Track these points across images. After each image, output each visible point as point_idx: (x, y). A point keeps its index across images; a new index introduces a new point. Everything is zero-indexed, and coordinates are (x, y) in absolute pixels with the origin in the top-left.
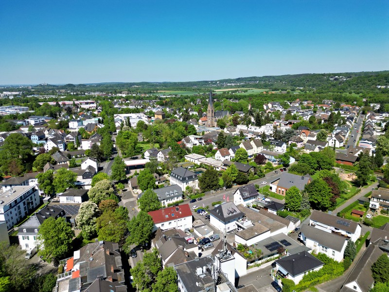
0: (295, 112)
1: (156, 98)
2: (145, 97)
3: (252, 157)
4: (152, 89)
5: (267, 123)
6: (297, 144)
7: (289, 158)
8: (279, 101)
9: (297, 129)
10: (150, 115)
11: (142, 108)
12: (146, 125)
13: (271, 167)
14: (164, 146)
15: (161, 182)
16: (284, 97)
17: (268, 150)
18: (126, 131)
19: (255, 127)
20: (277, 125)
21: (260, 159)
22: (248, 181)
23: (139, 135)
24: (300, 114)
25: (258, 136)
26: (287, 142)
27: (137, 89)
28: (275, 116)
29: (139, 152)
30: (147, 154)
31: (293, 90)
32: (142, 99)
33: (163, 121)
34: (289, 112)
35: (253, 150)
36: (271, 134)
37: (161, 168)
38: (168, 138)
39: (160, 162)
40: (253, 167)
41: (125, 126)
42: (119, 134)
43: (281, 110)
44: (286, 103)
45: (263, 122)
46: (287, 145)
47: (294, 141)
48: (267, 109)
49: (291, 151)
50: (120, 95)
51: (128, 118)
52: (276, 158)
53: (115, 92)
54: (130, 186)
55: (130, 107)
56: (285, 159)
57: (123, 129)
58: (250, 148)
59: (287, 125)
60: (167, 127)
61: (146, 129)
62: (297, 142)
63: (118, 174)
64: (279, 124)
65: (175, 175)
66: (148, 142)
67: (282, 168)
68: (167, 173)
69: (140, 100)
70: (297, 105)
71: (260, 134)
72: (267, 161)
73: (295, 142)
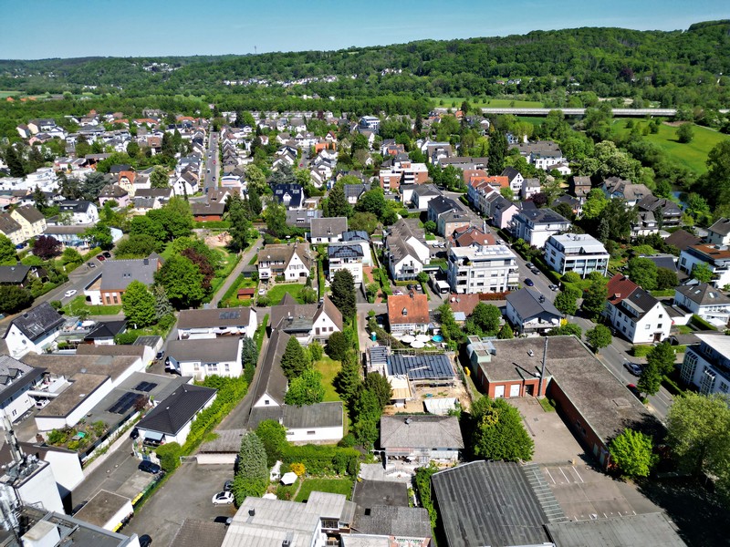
0: (95, 138)
3: (25, 248)
5: (40, 167)
6: (116, 200)
7: (109, 231)
8: (53, 117)
9: (109, 172)
13: (76, 258)
16: (61, 108)
17: (59, 224)
19: (13, 180)
20: (64, 169)
21: (44, 246)
22: (32, 299)
24: (106, 140)
25: (25, 198)
26: (95, 201)
28: (53, 150)
31: (77, 92)
34: (82, 139)
35: (23, 230)
36: (55, 190)
40: (33, 267)
43: (62, 136)
44: (68, 119)
45: (28, 166)
46: (98, 205)
47: (109, 196)
48: (29, 137)
49: (109, 217)
52: (82, 238)
56: (101, 235)
58: (15, 227)
59: (84, 165)
62: (117, 197)
64: (66, 166)
67: (101, 254)
70: (95, 123)
71: (28, 193)
72: (63, 248)
73: (111, 199)
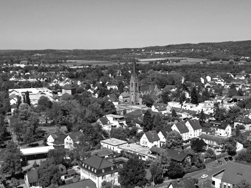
0: (241, 87)
1: (64, 68)
2: (49, 68)
3: (188, 143)
4: (59, 57)
5: (206, 100)
6: (245, 125)
7: (235, 144)
8: (220, 73)
9: (244, 108)
10: (56, 89)
11: (46, 81)
12: (50, 102)
13: (213, 156)
14: (73, 129)
15: (69, 176)
16: (226, 68)
17: (208, 133)
18: (24, 110)
19: (191, 105)
20: (219, 103)
21: (198, 144)
22: (184, 174)
23: (40, 115)
24: (247, 88)
25: (195, 115)
26: (232, 124)
27: (40, 58)
28: (216, 91)
29: (40, 137)
30: (50, 139)
31: (237, 60)
32: (45, 70)
33: (73, 97)
34: (233, 87)
35: (189, 133)
36: (211, 114)
37: (69, 158)
38: (78, 118)
39: (68, 150)
40: (189, 155)
41: (23, 103)
42: (14, 113)
43: (223, 84)
44: (228, 75)
45: (201, 99)
46: (233, 127)
47: (240, 122)
48: (205, 83)
49: (238, 135)
50: (18, 65)
51: (27, 93)
52: (219, 144)
53: (12, 61)
54: (27, 181)
55: (30, 80)
56: (230, 145)
57: (20, 107)
58: (186, 130)
59: (231, 102)
60: (78, 105)
61: (50, 107)
63: (12, 165)
64: (220, 101)
65: (88, 167)
66: (53, 124)
67: (227, 157)
68: (77, 165)
69: (43, 71)
70: (243, 78)
71: (197, 113)
72: (207, 148)
73: (241, 124)
